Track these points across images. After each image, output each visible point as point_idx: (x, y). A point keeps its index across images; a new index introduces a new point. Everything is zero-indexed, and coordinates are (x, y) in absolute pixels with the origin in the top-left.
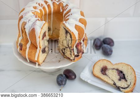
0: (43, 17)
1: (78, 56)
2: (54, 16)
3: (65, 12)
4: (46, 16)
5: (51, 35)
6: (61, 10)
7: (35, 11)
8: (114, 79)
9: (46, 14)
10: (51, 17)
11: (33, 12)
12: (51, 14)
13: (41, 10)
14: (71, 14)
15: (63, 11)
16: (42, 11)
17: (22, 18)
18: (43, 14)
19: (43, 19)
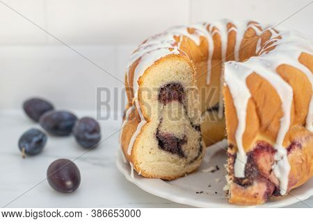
6: (258, 49)
16: (207, 43)
18: (208, 52)
19: (209, 67)
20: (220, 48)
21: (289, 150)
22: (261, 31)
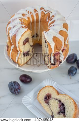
0: (31, 24)
1: (54, 64)
2: (41, 24)
3: (50, 22)
4: (34, 23)
5: (38, 40)
6: (47, 20)
7: (23, 18)
8: (53, 111)
9: (33, 22)
10: (38, 24)
11: (20, 19)
12: (38, 22)
13: (28, 18)
14: (54, 25)
15: (48, 21)
16: (30, 18)
17: (10, 23)
18: (30, 22)
19: (31, 26)
20: (34, 19)
21: (63, 52)
22: (46, 12)
